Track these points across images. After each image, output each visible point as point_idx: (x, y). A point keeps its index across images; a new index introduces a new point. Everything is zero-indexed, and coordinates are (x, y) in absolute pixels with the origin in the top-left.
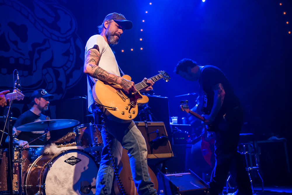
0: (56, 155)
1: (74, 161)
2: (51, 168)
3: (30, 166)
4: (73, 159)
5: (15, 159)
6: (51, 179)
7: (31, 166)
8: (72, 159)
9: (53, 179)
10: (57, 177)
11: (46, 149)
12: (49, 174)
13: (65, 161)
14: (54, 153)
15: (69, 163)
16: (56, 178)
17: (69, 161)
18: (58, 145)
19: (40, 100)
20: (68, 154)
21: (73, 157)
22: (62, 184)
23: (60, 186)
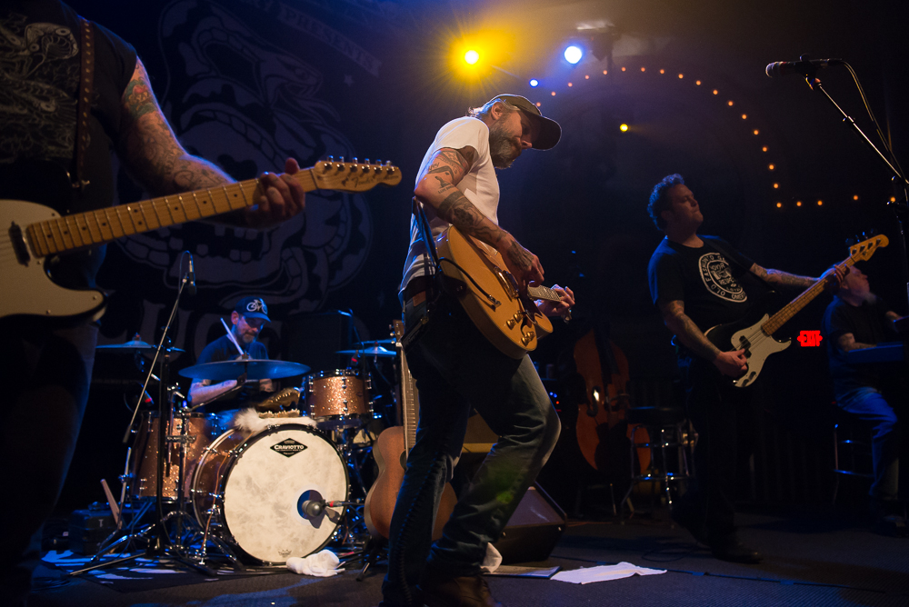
0: (255, 434)
1: (290, 447)
2: (240, 461)
3: (206, 451)
4: (290, 444)
5: (174, 434)
6: (238, 483)
7: (207, 453)
8: (287, 445)
9: (243, 482)
10: (253, 479)
11: (238, 417)
12: (235, 473)
13: (272, 448)
14: (251, 428)
15: (281, 452)
16: (249, 480)
17: (280, 447)
18: (263, 412)
19: (240, 318)
20: (280, 433)
21: (290, 439)
22: (263, 494)
23: (258, 498)
